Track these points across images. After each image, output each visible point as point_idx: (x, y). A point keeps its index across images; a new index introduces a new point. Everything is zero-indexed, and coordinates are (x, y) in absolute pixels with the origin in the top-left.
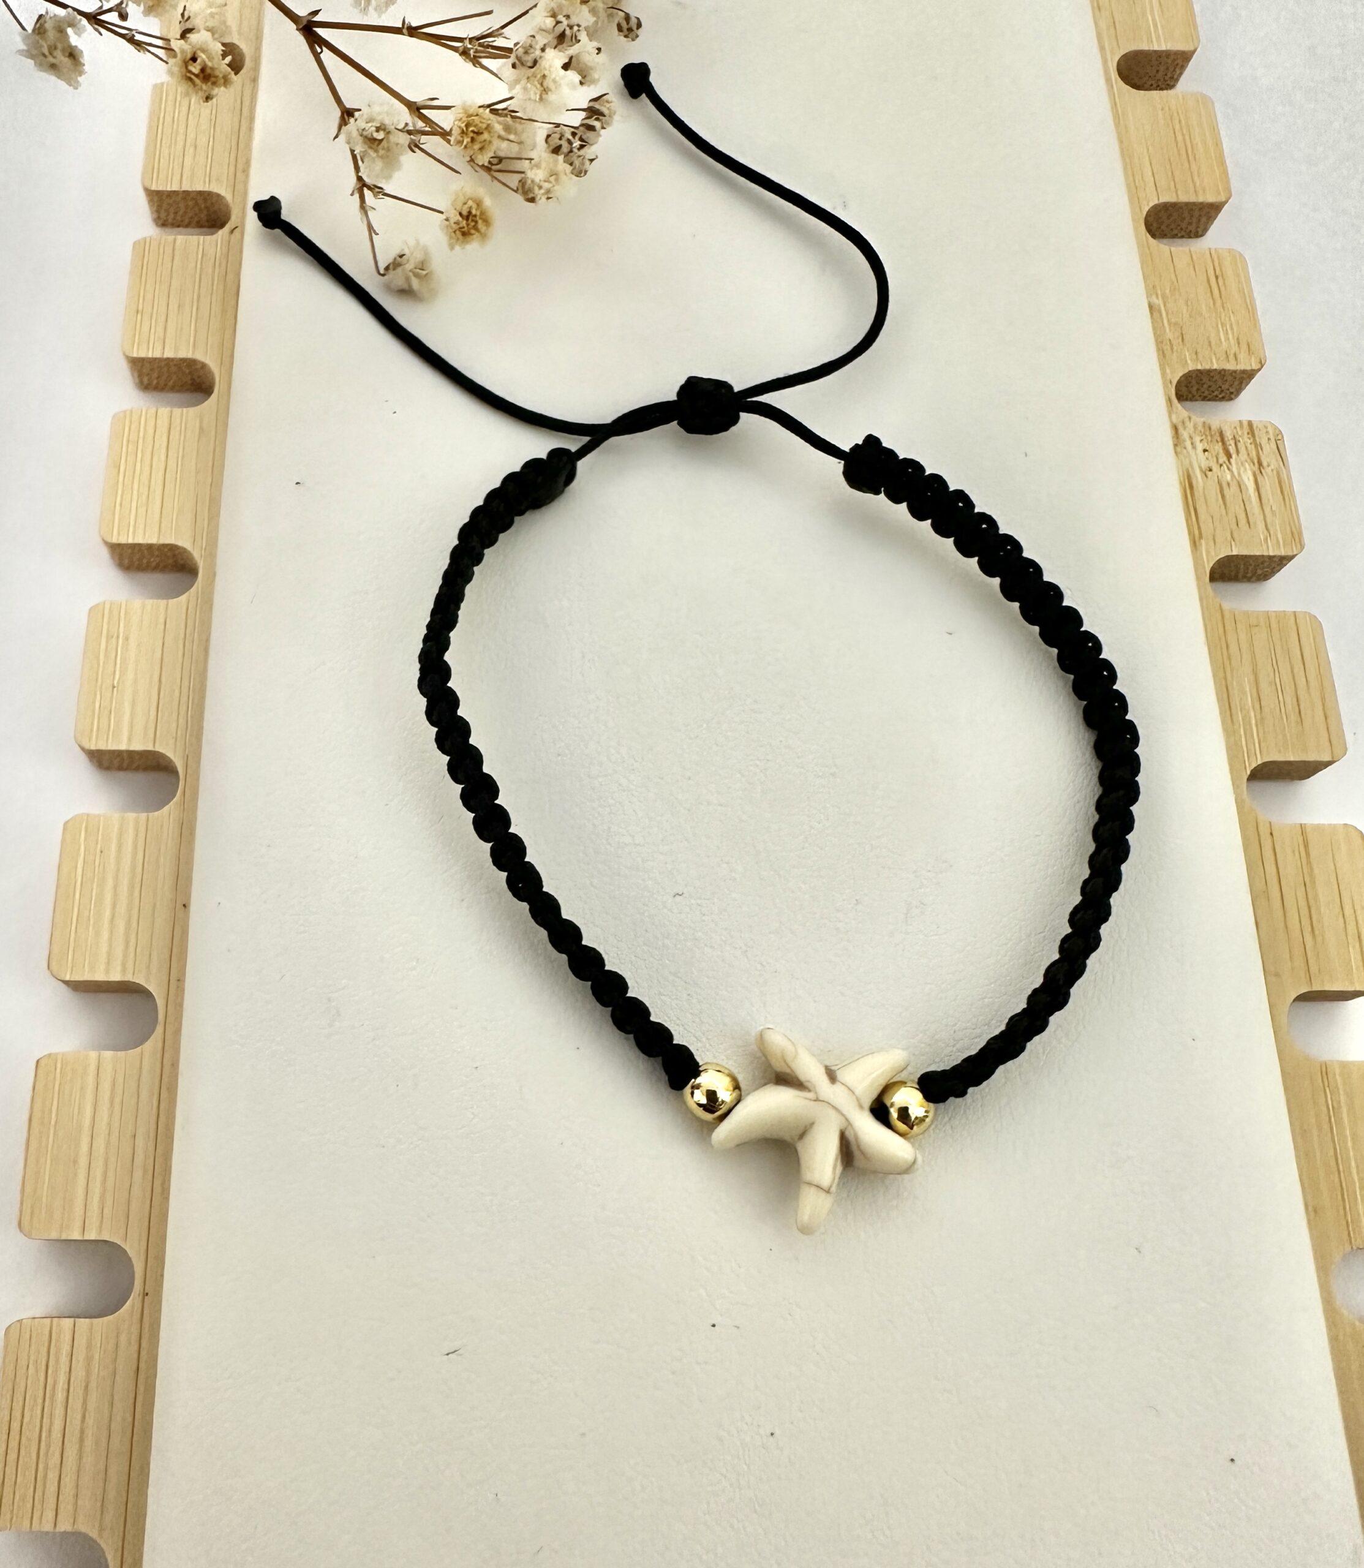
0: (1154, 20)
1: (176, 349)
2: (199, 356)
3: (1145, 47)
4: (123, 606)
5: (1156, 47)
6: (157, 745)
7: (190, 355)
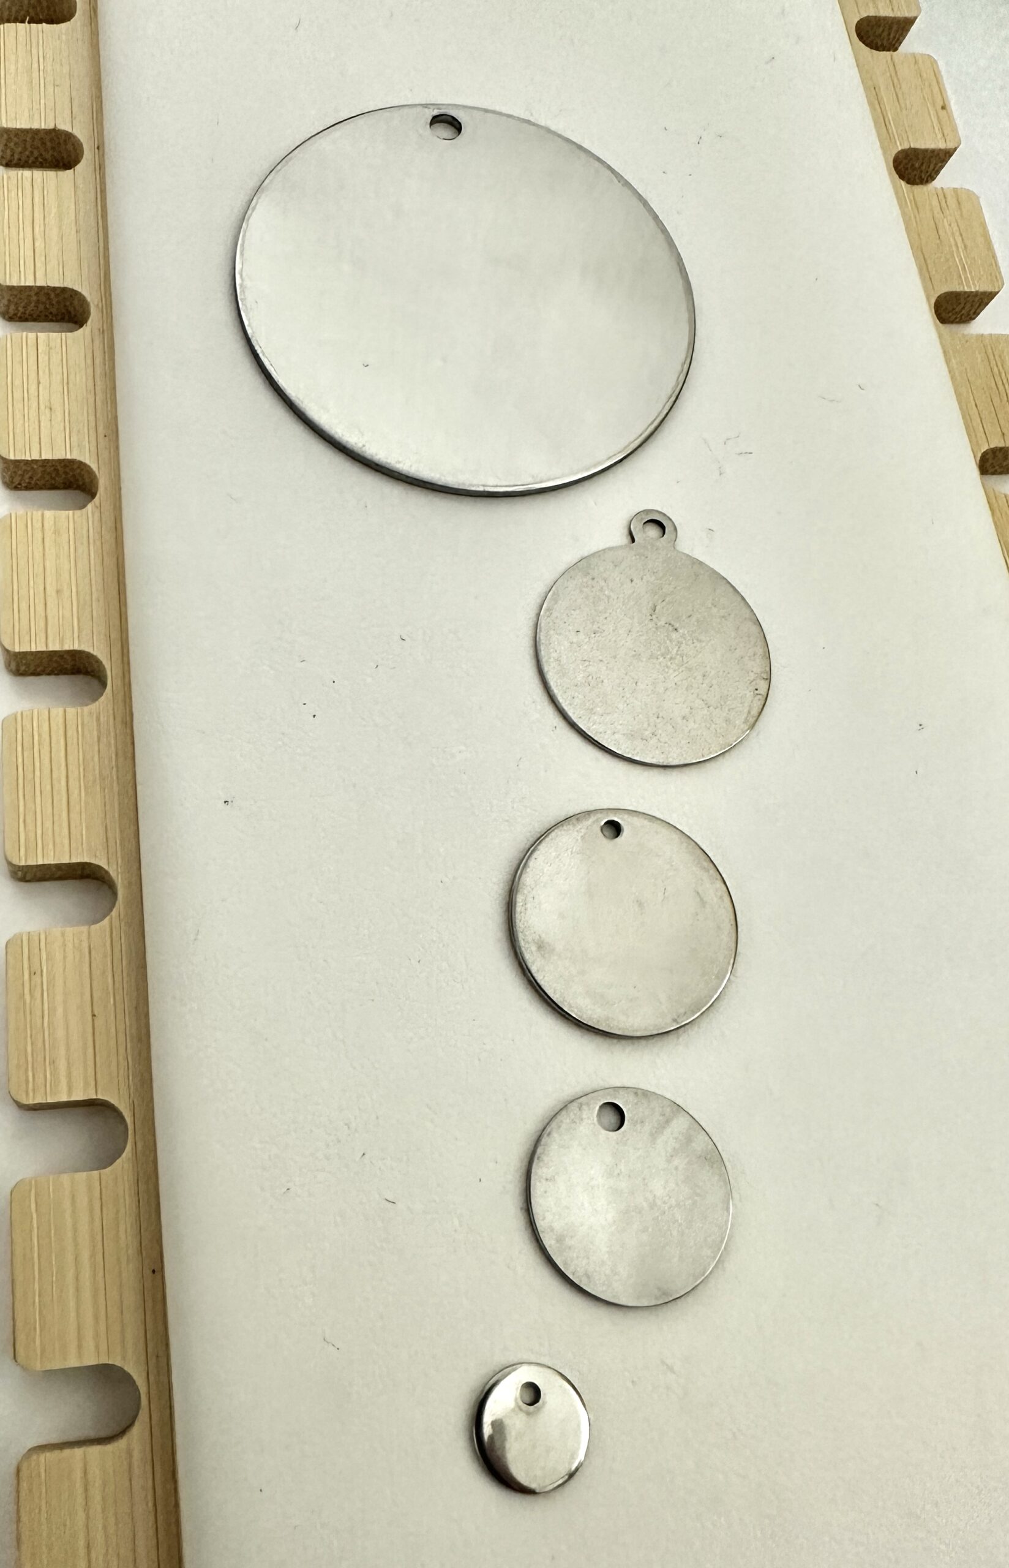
0: (961, 260)
1: (62, 642)
2: (86, 647)
3: (958, 288)
4: (43, 937)
5: (966, 289)
6: (99, 1091)
7: (76, 647)
